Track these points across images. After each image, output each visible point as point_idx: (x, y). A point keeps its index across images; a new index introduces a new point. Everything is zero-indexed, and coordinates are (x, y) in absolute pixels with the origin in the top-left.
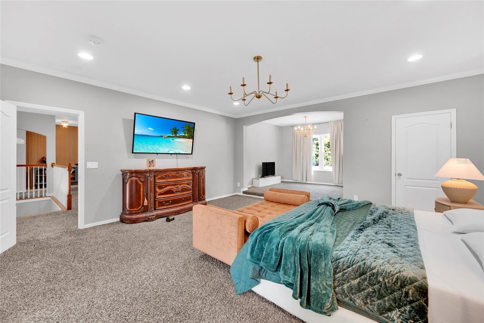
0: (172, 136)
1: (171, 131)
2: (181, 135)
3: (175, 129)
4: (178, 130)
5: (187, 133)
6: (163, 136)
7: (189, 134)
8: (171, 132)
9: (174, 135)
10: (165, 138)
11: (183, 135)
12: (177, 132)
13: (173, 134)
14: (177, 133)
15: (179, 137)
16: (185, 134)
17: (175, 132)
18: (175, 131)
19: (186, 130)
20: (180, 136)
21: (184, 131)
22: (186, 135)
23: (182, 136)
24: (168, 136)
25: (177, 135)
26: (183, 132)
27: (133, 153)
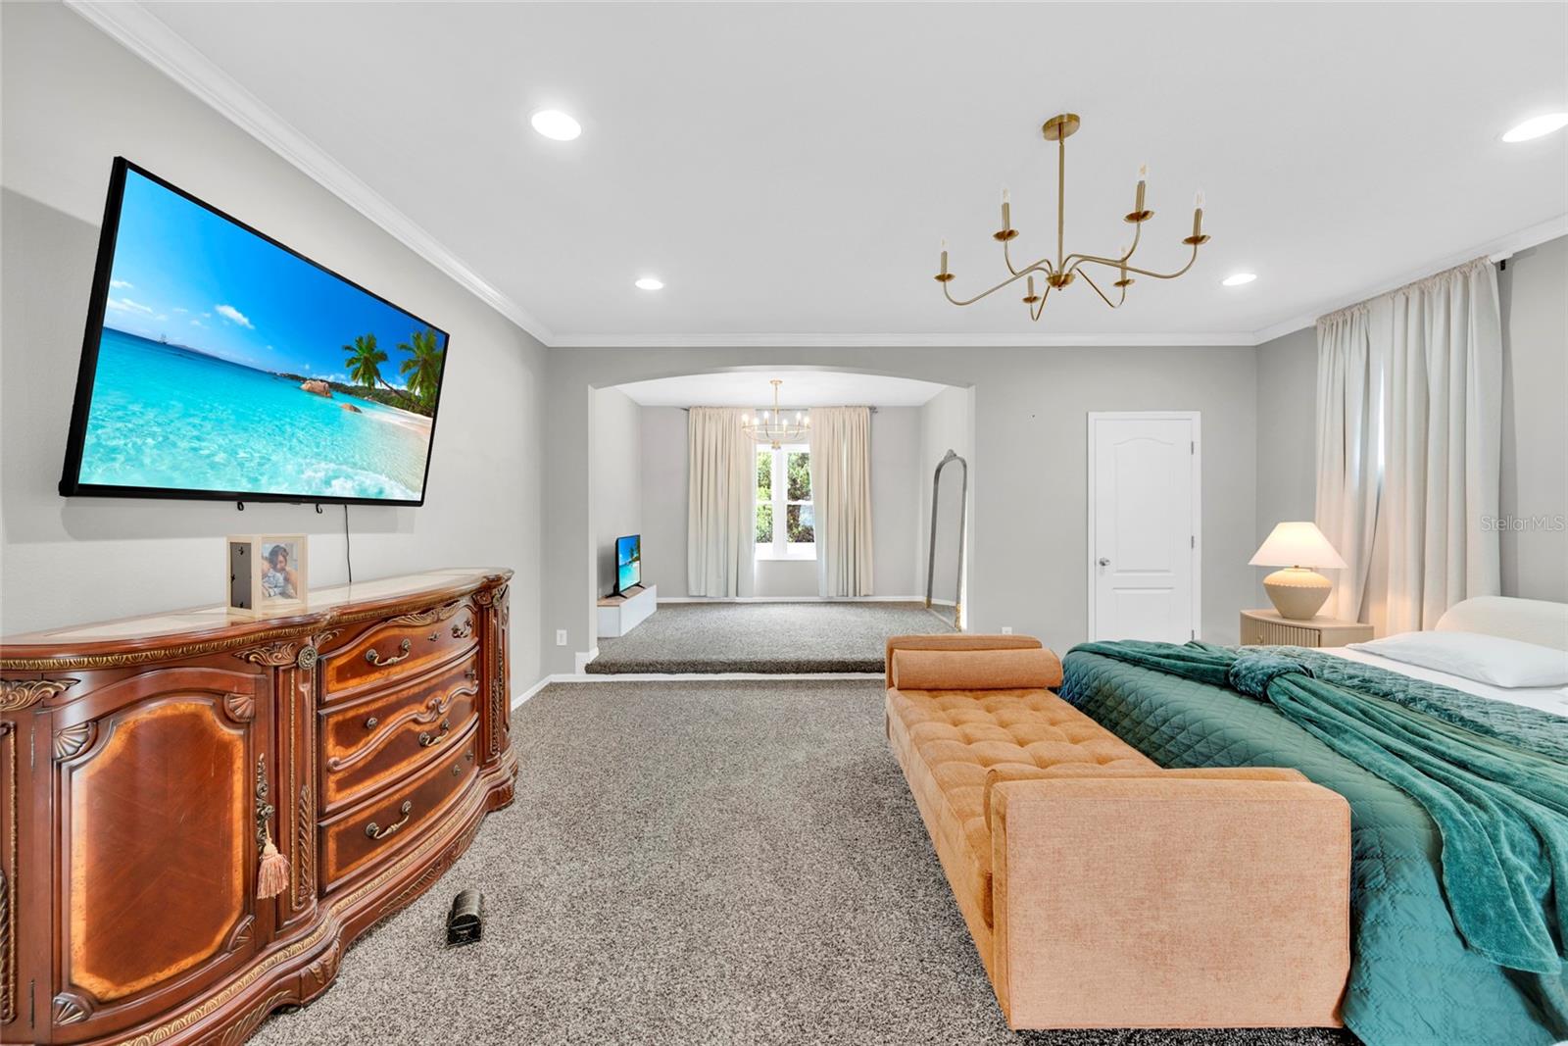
0: (353, 384)
1: (350, 355)
2: (395, 387)
3: (371, 348)
4: (383, 357)
5: (421, 384)
6: (304, 380)
7: (427, 388)
8: (351, 362)
9: (360, 384)
10: (311, 391)
11: (404, 388)
12: (380, 366)
13: (355, 376)
14: (379, 376)
15: (386, 399)
16: (412, 385)
17: (369, 364)
18: (366, 359)
19: (415, 363)
20: (389, 393)
21: (407, 366)
22: (418, 392)
23: (396, 392)
24: (331, 385)
25: (378, 386)
26: (404, 371)
27: (70, 485)
